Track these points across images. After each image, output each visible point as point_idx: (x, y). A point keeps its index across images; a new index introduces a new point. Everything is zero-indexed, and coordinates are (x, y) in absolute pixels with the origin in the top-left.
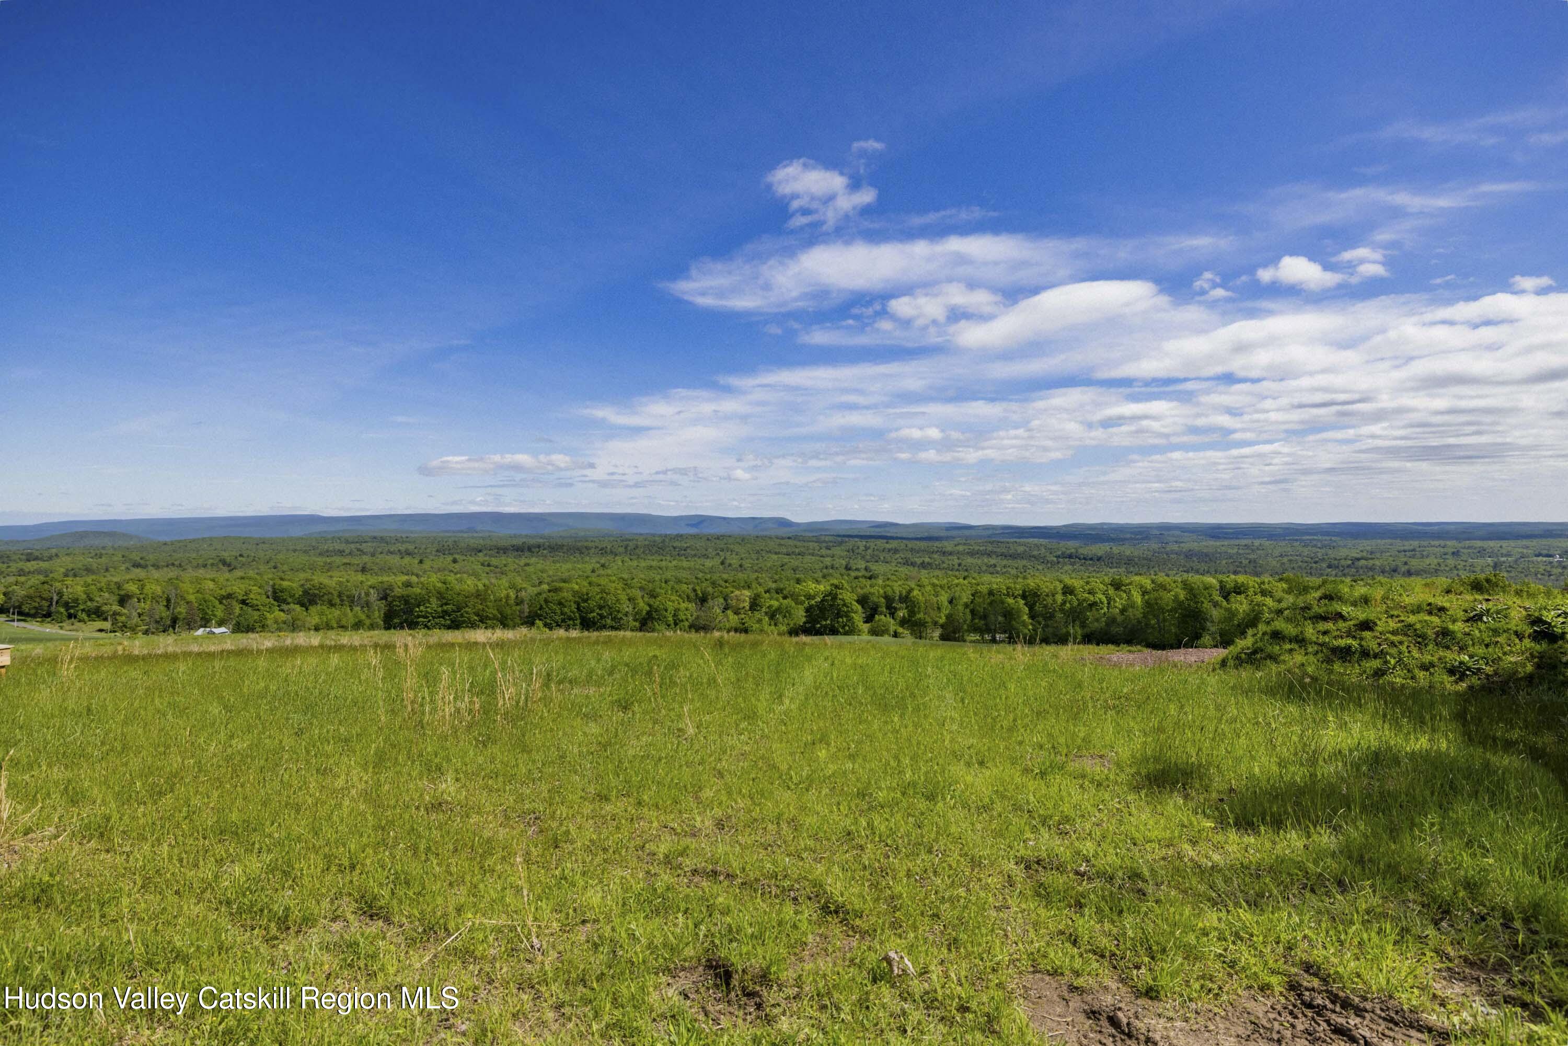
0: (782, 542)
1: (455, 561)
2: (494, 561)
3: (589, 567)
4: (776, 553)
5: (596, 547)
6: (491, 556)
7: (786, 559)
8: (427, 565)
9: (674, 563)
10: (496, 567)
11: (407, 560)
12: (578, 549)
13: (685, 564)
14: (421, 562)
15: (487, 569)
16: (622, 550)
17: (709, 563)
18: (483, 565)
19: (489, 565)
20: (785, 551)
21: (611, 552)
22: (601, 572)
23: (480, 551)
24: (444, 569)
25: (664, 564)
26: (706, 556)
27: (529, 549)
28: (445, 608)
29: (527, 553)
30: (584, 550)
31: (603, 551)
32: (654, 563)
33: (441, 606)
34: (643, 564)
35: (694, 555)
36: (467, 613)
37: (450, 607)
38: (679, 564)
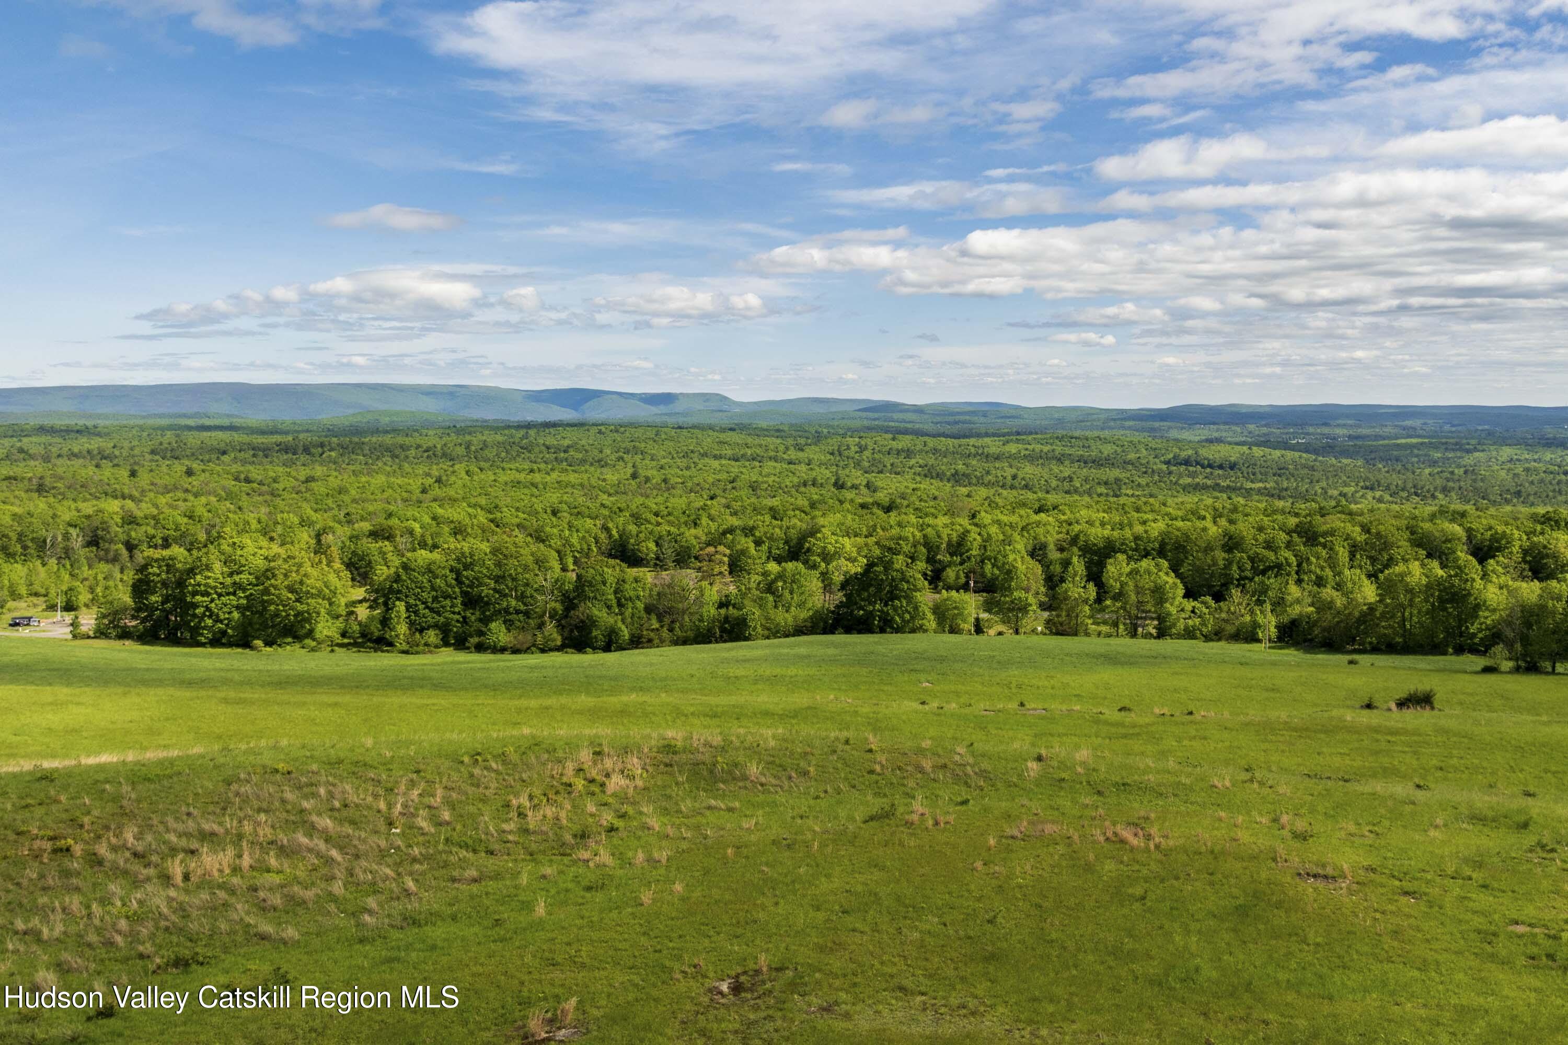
0: (723, 436)
1: (189, 473)
2: (255, 472)
3: (415, 485)
4: (716, 457)
5: (418, 447)
6: (244, 462)
7: (735, 467)
8: (144, 478)
9: (555, 475)
10: (261, 483)
11: (107, 472)
12: (388, 450)
13: (573, 478)
14: (133, 474)
15: (246, 487)
16: (461, 451)
17: (611, 477)
18: (237, 479)
19: (248, 480)
20: (729, 452)
21: (444, 455)
22: (437, 491)
23: (224, 453)
24: (176, 488)
25: (537, 477)
26: (601, 463)
27: (306, 450)
28: (237, 578)
29: (303, 458)
30: (397, 452)
31: (430, 454)
32: (522, 477)
33: (231, 575)
34: (503, 478)
35: (583, 462)
36: (275, 587)
37: (244, 578)
38: (564, 478)
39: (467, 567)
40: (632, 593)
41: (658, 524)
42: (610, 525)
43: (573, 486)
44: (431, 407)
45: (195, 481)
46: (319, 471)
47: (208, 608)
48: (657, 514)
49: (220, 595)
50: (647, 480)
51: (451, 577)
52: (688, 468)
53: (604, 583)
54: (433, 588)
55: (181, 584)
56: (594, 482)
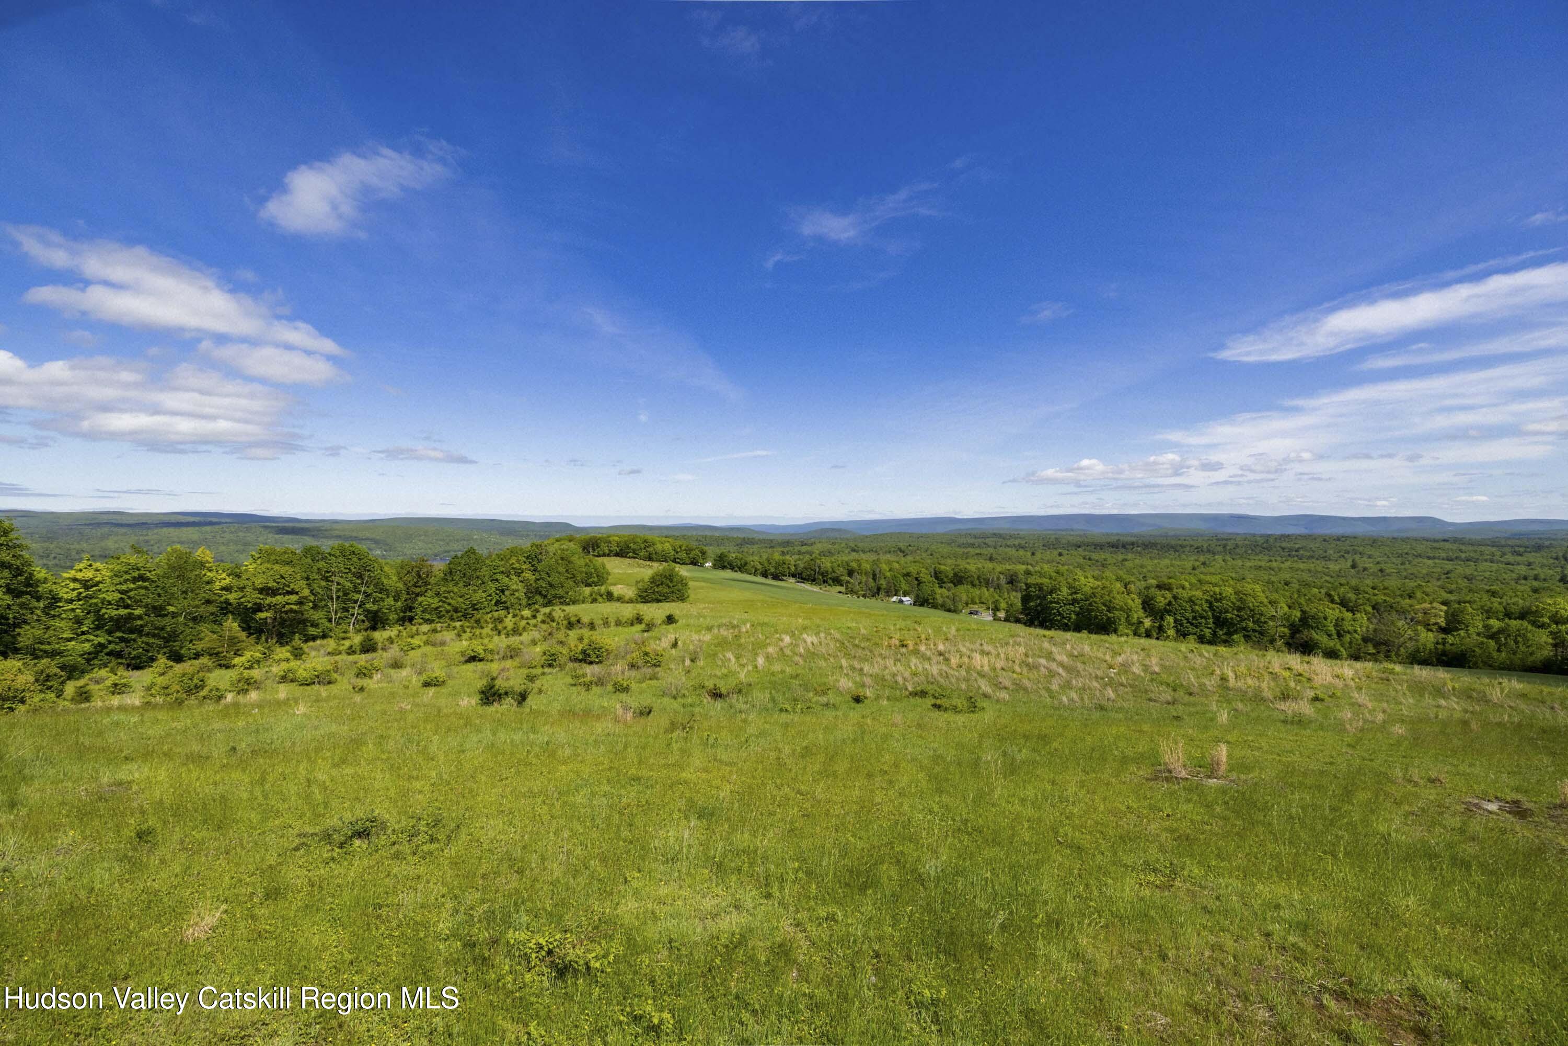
0: (1435, 545)
1: (1060, 555)
2: (1095, 556)
3: (1188, 565)
4: (1429, 558)
5: (1191, 546)
6: (1090, 551)
7: (1449, 566)
8: (1038, 556)
9: (1288, 564)
10: (1097, 561)
11: (1021, 552)
12: (1173, 547)
13: (1302, 566)
14: (1033, 554)
15: (1089, 563)
16: (1220, 549)
17: (1334, 567)
18: (1084, 558)
19: (1090, 559)
20: (1443, 555)
21: (1209, 551)
22: (1202, 569)
23: (1079, 547)
24: (1053, 561)
25: (1274, 564)
26: (1326, 558)
27: (1124, 546)
28: (1075, 596)
29: (1123, 550)
30: (1179, 548)
31: (1199, 550)
32: (1263, 564)
33: (1071, 594)
34: (1248, 564)
35: (1311, 557)
36: (1096, 602)
37: (1079, 596)
38: (1294, 565)
39: (1217, 600)
40: (1350, 628)
41: (1375, 595)
42: (1332, 593)
43: (1302, 571)
44: (1201, 527)
45: (1063, 559)
46: (1130, 556)
47: (1058, 611)
48: (1373, 588)
49: (1065, 604)
50: (1365, 569)
51: (1206, 606)
52: (1402, 564)
53: (1325, 619)
54: (1193, 611)
55: (1045, 598)
56: (1319, 569)
